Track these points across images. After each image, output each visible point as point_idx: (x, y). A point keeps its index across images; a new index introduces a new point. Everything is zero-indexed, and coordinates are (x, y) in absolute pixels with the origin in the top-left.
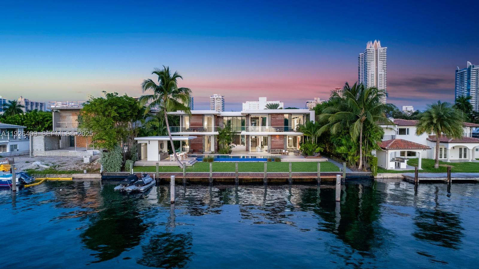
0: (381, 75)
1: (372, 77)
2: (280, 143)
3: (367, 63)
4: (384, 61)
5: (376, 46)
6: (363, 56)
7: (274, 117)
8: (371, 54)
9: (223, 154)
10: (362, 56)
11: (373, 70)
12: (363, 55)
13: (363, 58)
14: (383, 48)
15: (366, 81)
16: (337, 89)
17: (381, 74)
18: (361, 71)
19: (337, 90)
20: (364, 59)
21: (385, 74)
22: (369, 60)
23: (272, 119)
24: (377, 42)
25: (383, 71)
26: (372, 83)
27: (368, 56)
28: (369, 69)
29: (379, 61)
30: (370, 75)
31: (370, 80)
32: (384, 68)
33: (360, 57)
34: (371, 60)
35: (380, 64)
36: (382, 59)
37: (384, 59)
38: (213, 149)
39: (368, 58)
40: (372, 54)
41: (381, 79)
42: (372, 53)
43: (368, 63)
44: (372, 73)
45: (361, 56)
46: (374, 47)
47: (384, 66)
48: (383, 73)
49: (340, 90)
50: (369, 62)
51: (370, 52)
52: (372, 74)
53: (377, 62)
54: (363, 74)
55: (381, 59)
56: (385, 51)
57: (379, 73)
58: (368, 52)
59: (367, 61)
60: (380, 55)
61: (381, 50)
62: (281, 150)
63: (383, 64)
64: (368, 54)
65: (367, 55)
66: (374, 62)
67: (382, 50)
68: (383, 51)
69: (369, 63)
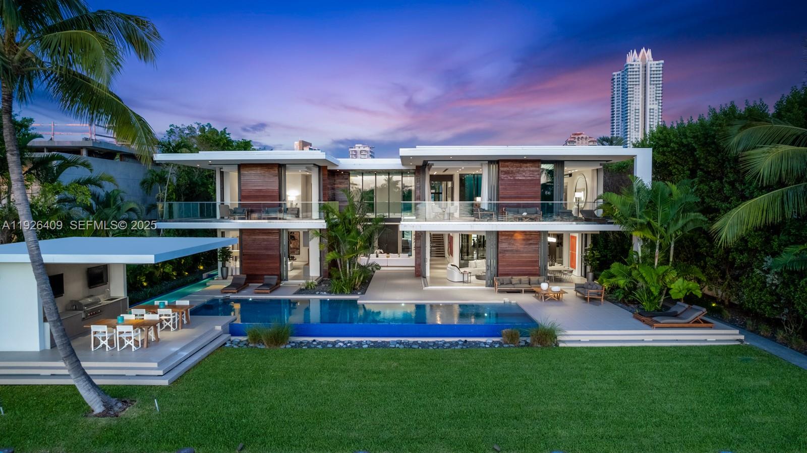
0: (652, 111)
1: (637, 114)
2: (525, 257)
3: (627, 88)
4: (658, 86)
5: (644, 59)
6: (620, 76)
7: (506, 173)
8: (634, 73)
9: (342, 292)
10: (618, 77)
11: (639, 101)
12: (619, 74)
13: (619, 81)
14: (657, 62)
15: (626, 121)
16: (575, 134)
17: (652, 108)
18: (615, 104)
19: (577, 137)
20: (623, 82)
21: (659, 109)
22: (632, 83)
23: (502, 176)
24: (647, 52)
25: (656, 104)
26: (635, 125)
27: (629, 77)
28: (631, 99)
29: (648, 86)
30: (633, 111)
31: (633, 120)
32: (658, 98)
33: (614, 79)
34: (634, 83)
35: (650, 91)
36: (655, 82)
37: (658, 82)
38: (315, 272)
39: (629, 80)
40: (637, 73)
41: (652, 117)
42: (636, 71)
43: (629, 89)
44: (635, 107)
45: (616, 77)
46: (640, 60)
47: (658, 95)
48: (656, 107)
49: (580, 136)
50: (632, 86)
51: (633, 68)
52: (637, 108)
53: (645, 87)
54: (620, 109)
55: (652, 83)
56: (659, 67)
57: (648, 107)
58: (629, 70)
59: (628, 85)
60: (651, 74)
61: (652, 66)
62: (529, 280)
63: (656, 90)
64: (629, 73)
65: (628, 75)
66: (640, 87)
67: (655, 66)
68: (657, 68)
69: (632, 89)
